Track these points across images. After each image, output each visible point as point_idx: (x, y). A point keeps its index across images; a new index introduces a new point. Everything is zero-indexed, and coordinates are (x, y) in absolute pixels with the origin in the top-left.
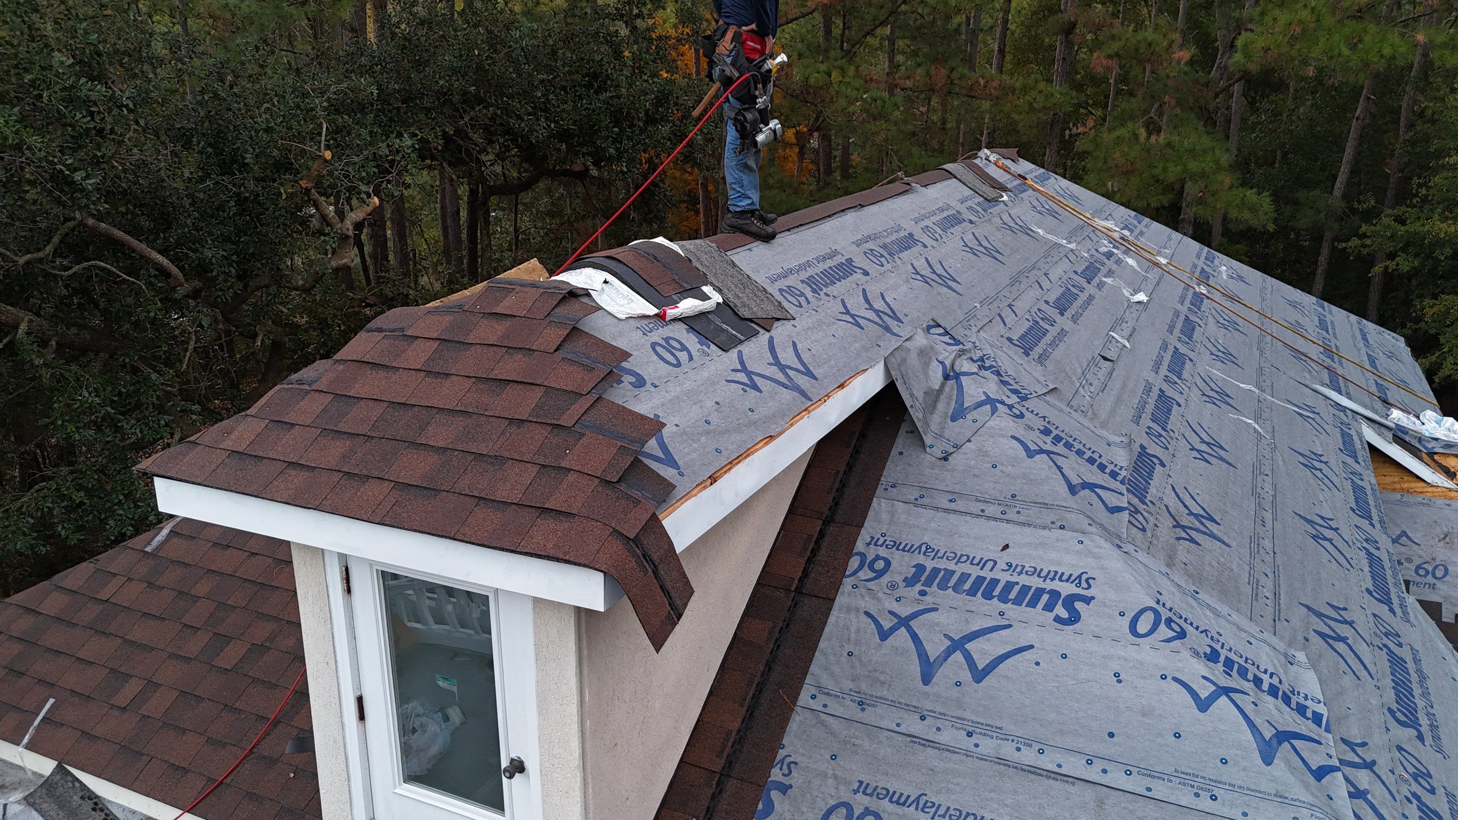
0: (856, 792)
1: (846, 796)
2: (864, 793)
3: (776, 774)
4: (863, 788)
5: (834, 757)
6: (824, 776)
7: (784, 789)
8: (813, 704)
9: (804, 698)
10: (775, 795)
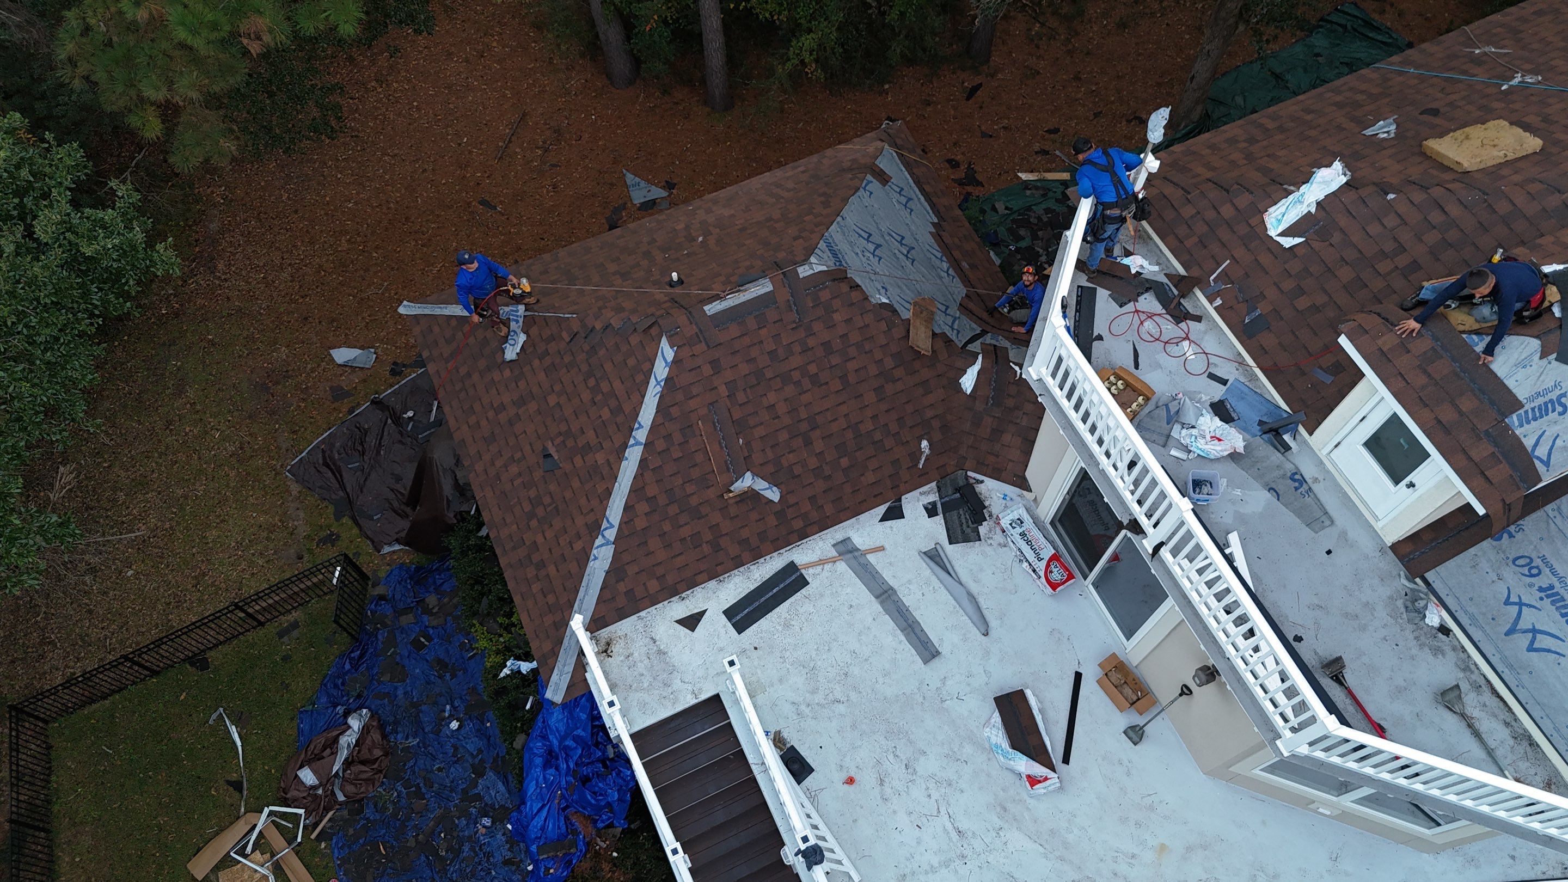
0: (1539, 557)
1: (1534, 556)
2: (1542, 560)
3: (1512, 528)
4: (1543, 558)
5: (1541, 539)
6: (1531, 543)
7: (1511, 536)
8: (1551, 514)
9: (1549, 508)
10: (1505, 535)
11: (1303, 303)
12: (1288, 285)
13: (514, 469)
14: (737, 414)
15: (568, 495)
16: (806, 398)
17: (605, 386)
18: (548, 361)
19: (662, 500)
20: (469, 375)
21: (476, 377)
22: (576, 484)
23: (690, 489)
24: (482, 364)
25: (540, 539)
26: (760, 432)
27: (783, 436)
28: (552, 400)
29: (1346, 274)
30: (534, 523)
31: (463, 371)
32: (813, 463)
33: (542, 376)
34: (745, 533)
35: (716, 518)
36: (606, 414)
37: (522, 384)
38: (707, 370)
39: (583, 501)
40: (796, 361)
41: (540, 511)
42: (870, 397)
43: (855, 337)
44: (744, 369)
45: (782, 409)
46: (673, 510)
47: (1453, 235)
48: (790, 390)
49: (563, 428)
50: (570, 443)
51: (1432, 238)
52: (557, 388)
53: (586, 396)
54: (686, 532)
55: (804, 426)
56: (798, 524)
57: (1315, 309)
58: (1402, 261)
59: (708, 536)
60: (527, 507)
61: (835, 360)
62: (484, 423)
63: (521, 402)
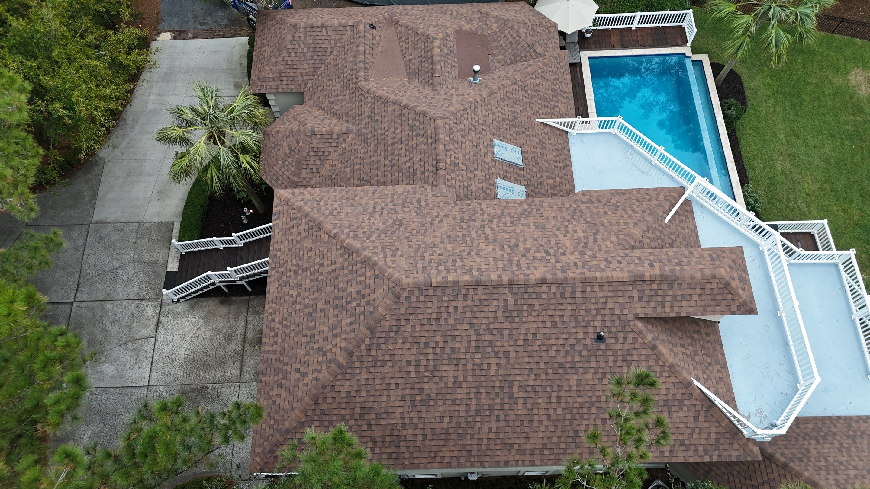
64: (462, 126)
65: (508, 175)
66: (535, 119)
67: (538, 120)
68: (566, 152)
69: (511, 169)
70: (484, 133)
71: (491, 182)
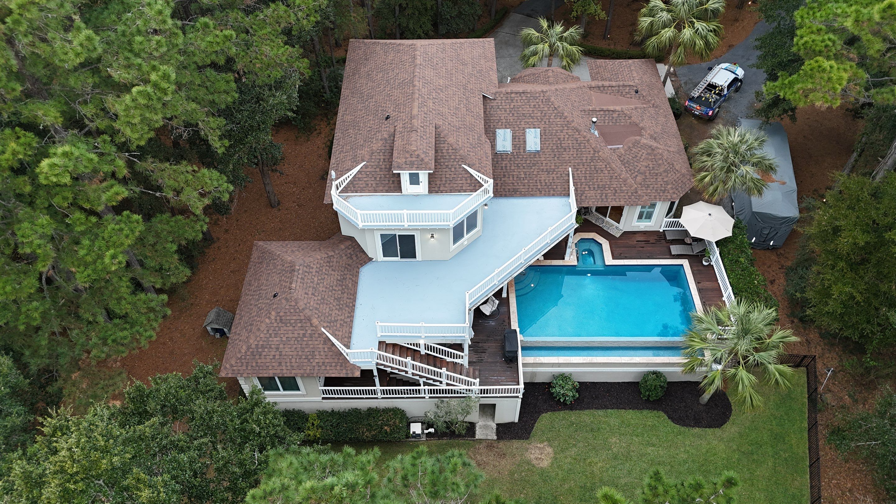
11: (378, 179)
12: (373, 179)
13: (293, 360)
14: (320, 298)
15: (311, 346)
16: (325, 283)
17: (292, 321)
18: (273, 335)
19: (329, 324)
20: (257, 363)
21: (259, 361)
22: (310, 343)
23: (330, 318)
24: (257, 357)
25: (317, 361)
26: (326, 297)
27: (330, 293)
28: (284, 339)
29: (378, 170)
30: (312, 360)
31: (254, 364)
32: (340, 292)
33: (275, 339)
34: (346, 315)
35: (339, 318)
36: (299, 325)
37: (273, 346)
38: (306, 296)
39: (316, 343)
40: (316, 279)
41: (310, 357)
42: (333, 273)
43: (318, 266)
44: (311, 289)
45: (324, 289)
46: (332, 324)
47: (383, 151)
48: (321, 285)
49: (294, 339)
50: (299, 339)
51: (381, 154)
52: (282, 336)
53: (291, 328)
54: (338, 325)
55: (331, 288)
56: (351, 305)
57: (380, 178)
58: (382, 160)
59: (342, 322)
60: (306, 361)
61: (320, 273)
62: (274, 364)
63: (277, 349)
64: (542, 106)
65: (517, 140)
66: (570, 166)
67: (570, 169)
68: (552, 192)
69: (522, 143)
70: (543, 123)
71: (508, 126)
